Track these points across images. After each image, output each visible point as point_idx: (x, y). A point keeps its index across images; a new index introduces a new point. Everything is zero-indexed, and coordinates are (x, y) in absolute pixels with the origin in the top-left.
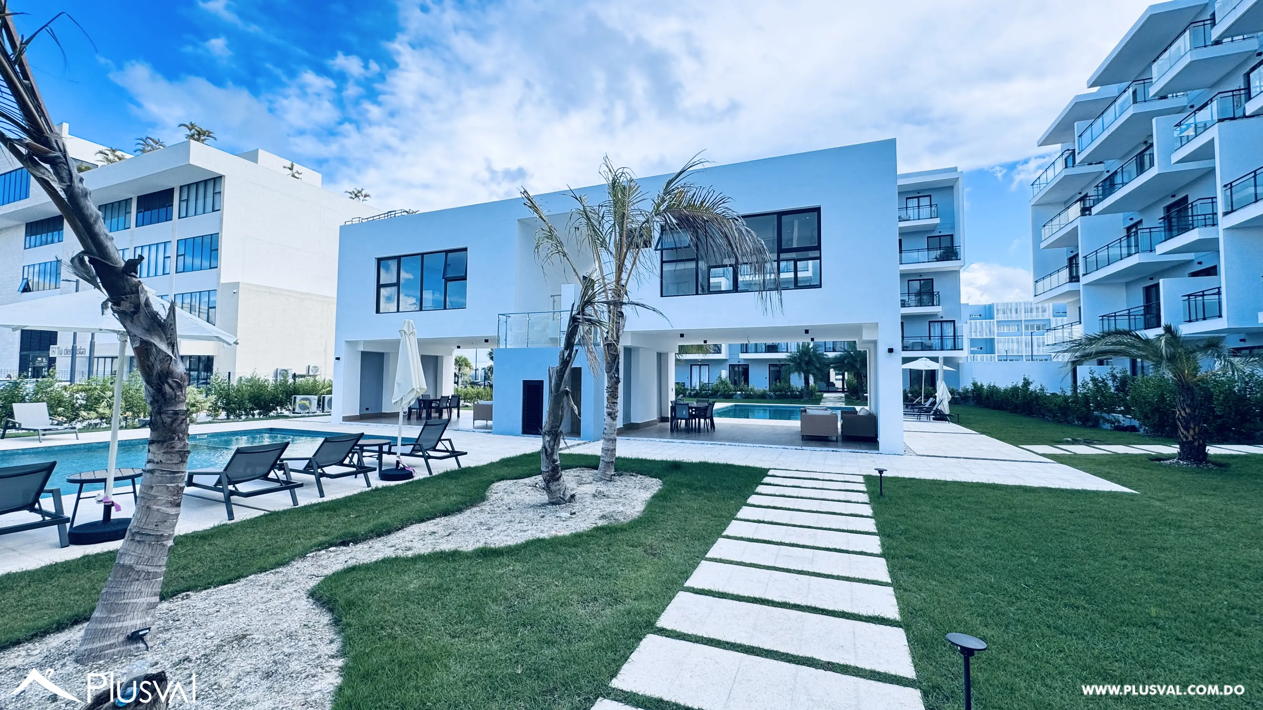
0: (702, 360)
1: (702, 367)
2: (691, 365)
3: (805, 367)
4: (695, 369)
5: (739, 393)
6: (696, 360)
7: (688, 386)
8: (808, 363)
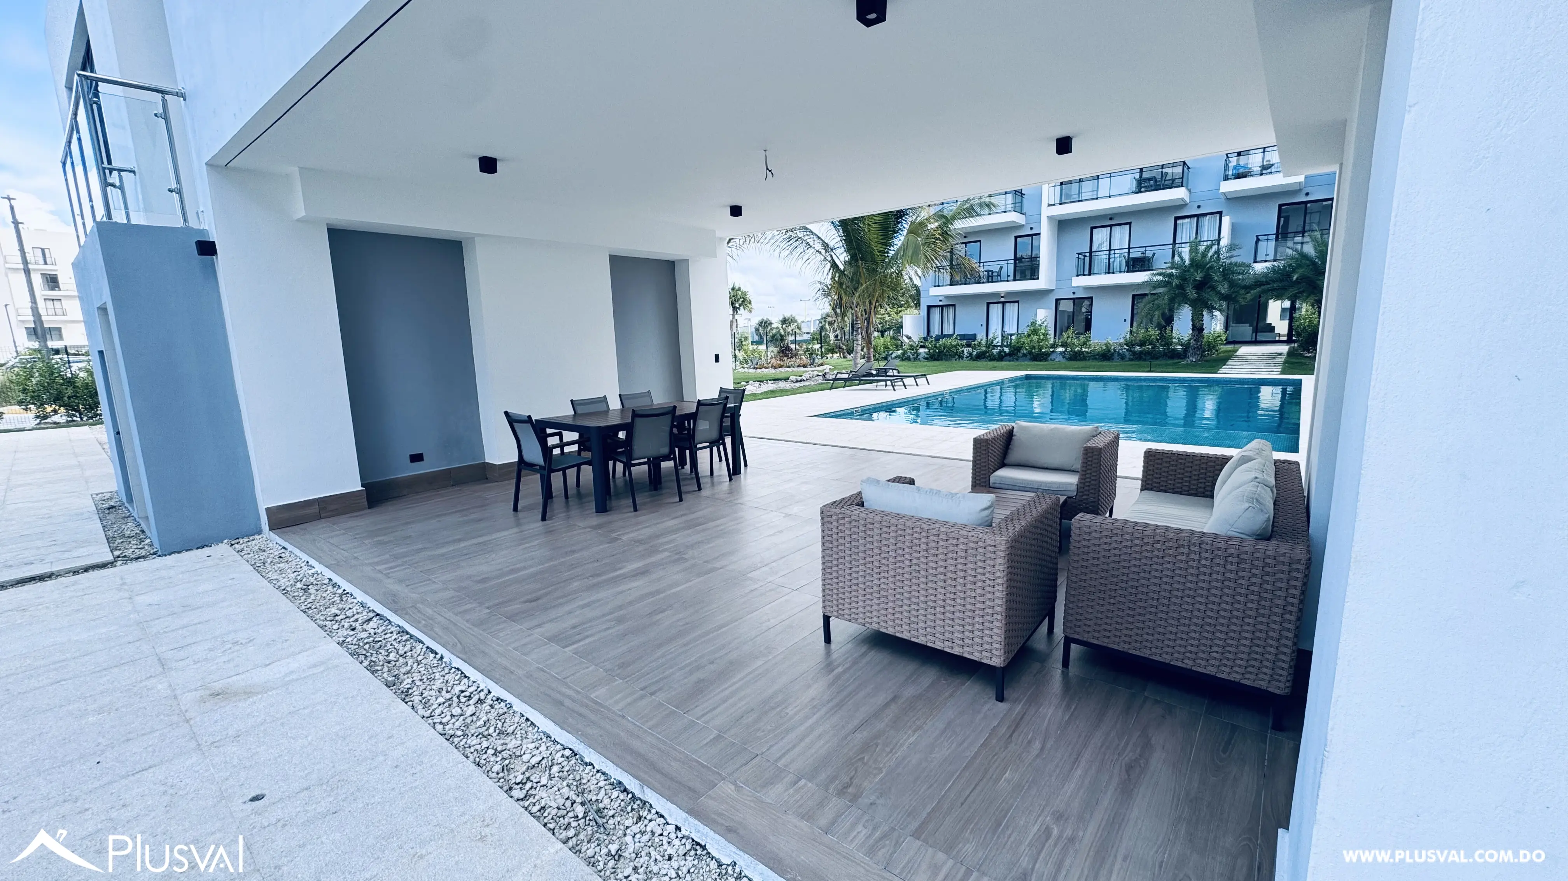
0: (1009, 294)
1: (1007, 305)
2: (988, 304)
3: (1192, 293)
4: (996, 310)
5: (1061, 349)
6: (997, 294)
7: (981, 337)
8: (1200, 286)
